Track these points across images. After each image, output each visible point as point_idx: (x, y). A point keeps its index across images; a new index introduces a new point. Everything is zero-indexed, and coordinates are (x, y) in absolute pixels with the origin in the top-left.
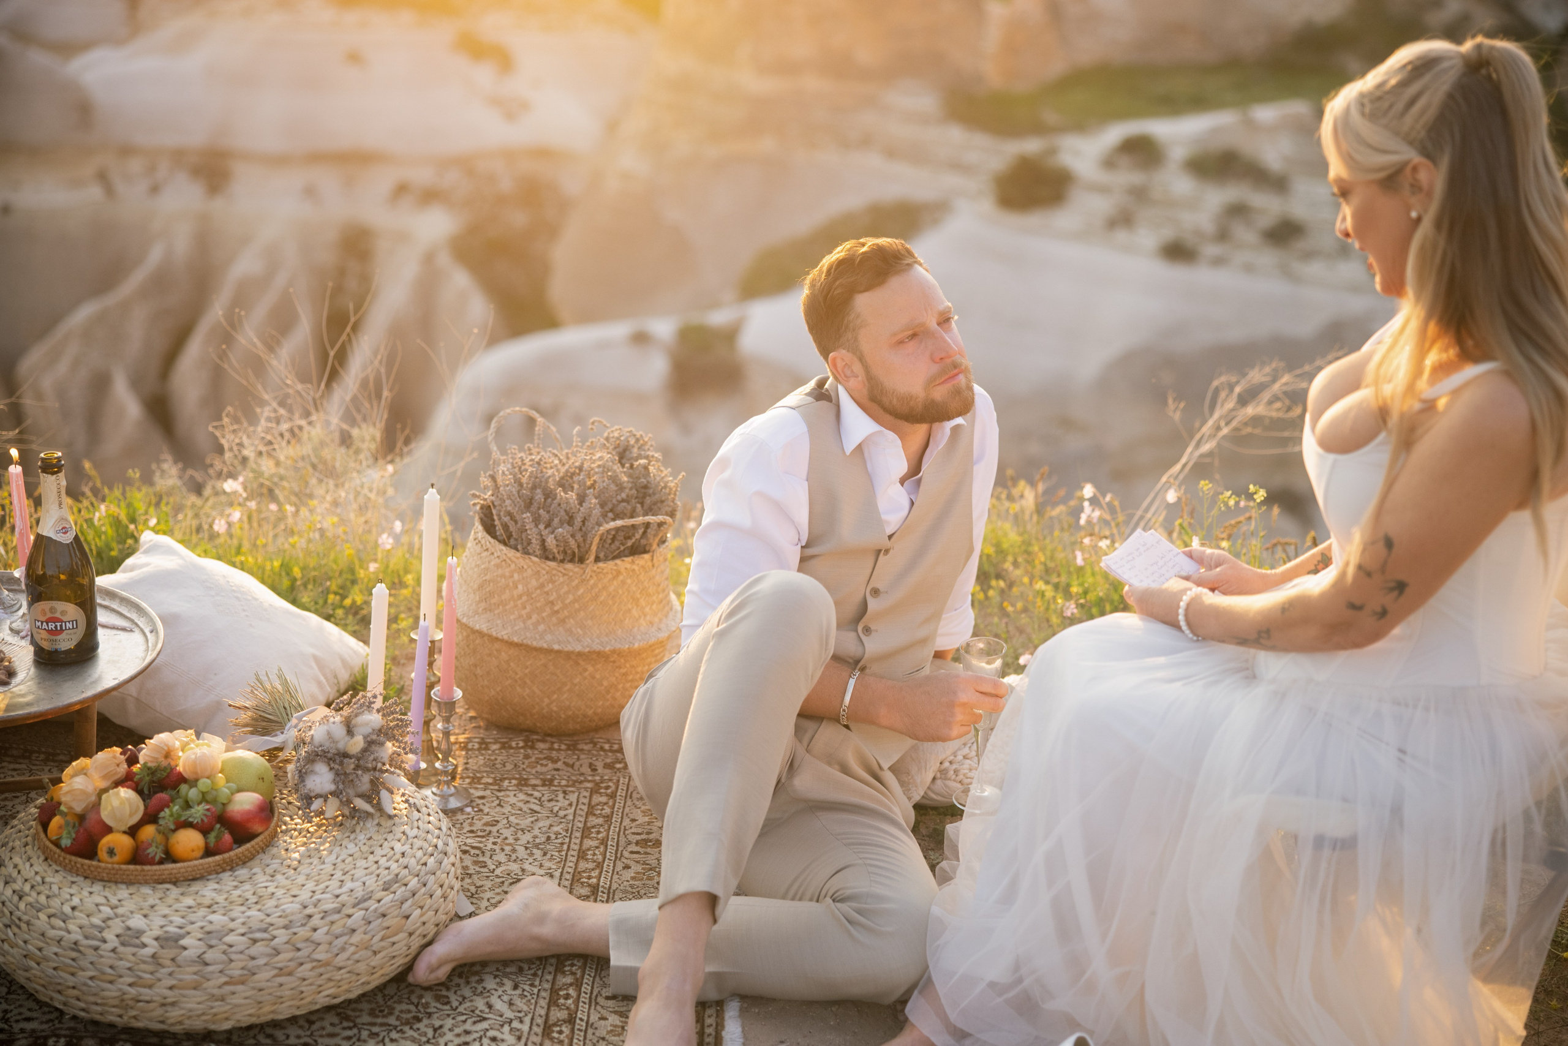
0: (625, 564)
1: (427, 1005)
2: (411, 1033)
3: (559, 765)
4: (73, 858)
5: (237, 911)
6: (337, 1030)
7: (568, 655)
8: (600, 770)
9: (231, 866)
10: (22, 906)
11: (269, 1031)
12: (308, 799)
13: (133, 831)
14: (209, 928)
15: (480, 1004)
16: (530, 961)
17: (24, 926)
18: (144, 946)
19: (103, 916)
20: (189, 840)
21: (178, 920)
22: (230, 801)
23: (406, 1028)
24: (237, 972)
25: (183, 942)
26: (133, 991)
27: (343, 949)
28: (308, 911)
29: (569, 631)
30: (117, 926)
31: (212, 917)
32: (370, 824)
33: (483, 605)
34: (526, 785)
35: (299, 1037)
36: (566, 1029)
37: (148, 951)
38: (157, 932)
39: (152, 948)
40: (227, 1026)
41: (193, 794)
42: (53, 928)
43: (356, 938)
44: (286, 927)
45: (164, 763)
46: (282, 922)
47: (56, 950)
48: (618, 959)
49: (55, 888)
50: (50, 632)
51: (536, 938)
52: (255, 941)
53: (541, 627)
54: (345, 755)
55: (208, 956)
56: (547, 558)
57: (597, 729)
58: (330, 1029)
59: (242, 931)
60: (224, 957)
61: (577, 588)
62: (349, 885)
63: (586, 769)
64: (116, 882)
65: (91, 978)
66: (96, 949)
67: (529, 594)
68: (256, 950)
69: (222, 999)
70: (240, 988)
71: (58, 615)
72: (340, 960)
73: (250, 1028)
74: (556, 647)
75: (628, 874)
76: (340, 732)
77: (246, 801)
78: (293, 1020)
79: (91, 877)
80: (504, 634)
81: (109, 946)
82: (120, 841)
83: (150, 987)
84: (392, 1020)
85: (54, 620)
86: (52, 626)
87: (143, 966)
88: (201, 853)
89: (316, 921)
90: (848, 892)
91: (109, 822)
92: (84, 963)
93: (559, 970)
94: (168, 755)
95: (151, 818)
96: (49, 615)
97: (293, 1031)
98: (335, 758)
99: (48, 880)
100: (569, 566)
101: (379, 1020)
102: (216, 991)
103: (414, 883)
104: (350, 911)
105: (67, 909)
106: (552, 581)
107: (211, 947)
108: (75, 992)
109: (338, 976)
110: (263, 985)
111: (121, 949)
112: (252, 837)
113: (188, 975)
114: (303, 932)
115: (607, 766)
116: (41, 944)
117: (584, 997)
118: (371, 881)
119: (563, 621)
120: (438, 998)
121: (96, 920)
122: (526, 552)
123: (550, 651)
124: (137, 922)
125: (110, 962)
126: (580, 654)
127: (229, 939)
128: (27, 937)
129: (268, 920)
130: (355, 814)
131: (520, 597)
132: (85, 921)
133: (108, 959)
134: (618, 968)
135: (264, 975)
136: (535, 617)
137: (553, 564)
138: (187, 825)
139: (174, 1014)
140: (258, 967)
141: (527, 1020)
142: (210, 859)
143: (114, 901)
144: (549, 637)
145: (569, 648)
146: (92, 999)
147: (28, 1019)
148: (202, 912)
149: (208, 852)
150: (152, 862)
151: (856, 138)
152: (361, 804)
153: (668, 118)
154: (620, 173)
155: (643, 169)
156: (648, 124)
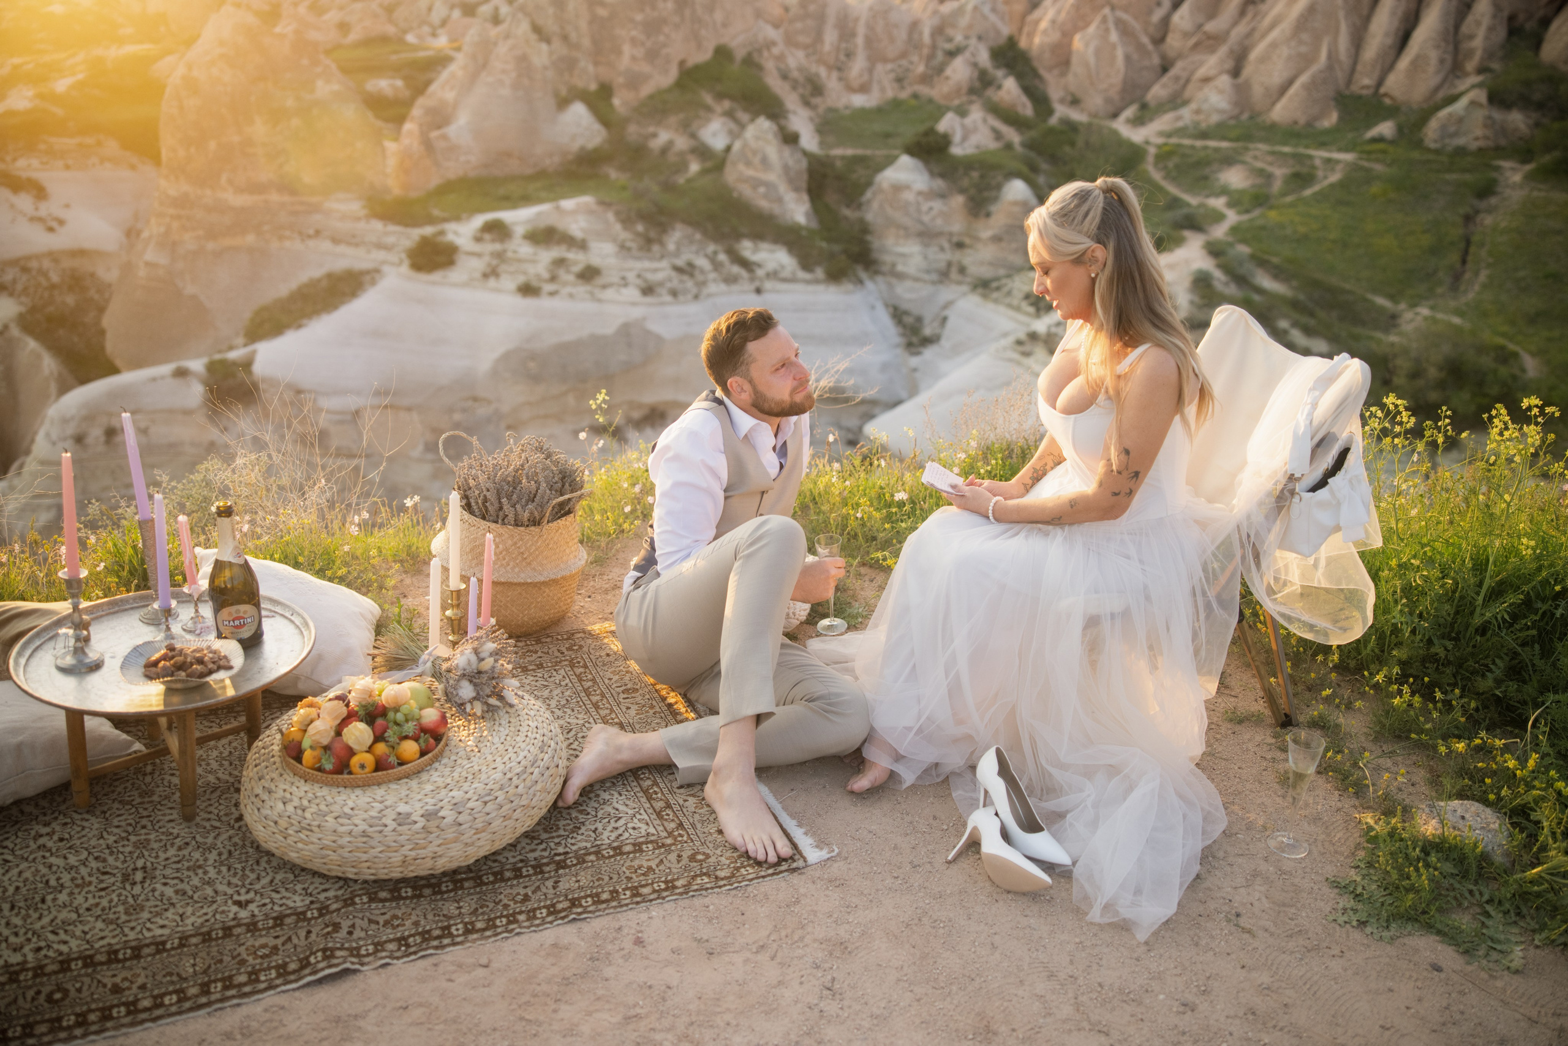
0: (561, 522)
1: (577, 818)
2: (579, 837)
3: (539, 654)
4: (335, 776)
5: (466, 787)
6: (533, 846)
7: (534, 585)
8: (566, 653)
9: (437, 758)
10: (308, 815)
11: (492, 858)
12: (461, 705)
13: (370, 750)
14: (454, 801)
15: (609, 809)
16: (615, 777)
17: (315, 829)
18: (416, 822)
19: (378, 809)
20: (410, 748)
21: (431, 801)
22: (421, 717)
23: (575, 835)
24: (481, 825)
25: (441, 814)
26: (413, 853)
27: (534, 795)
28: (509, 775)
29: (534, 569)
30: (390, 814)
31: (451, 794)
32: (501, 713)
33: (475, 561)
34: (527, 670)
35: (514, 857)
36: (668, 811)
37: (419, 825)
38: (421, 812)
39: (422, 822)
41: (400, 717)
42: (342, 825)
43: (539, 787)
44: (501, 789)
45: (370, 700)
46: (497, 786)
47: (349, 839)
48: (682, 762)
49: (329, 798)
50: (236, 627)
51: (620, 762)
52: (486, 803)
53: (517, 570)
54: (479, 672)
55: (461, 819)
56: (517, 525)
57: (549, 627)
58: (528, 848)
59: (476, 798)
60: (471, 818)
61: (537, 542)
62: (522, 754)
63: (557, 654)
64: (369, 786)
65: (381, 852)
66: (381, 832)
67: (507, 550)
68: (490, 807)
69: (473, 844)
70: (483, 834)
71: (241, 614)
72: (533, 803)
74: (529, 581)
75: (633, 712)
76: (474, 658)
77: (429, 715)
79: (355, 786)
81: (390, 828)
82: (369, 759)
83: (424, 848)
84: (561, 832)
85: (238, 618)
86: (237, 623)
87: (417, 836)
88: (418, 755)
89: (515, 781)
90: (816, 695)
91: (355, 747)
92: (373, 843)
93: (637, 778)
94: (371, 695)
95: (379, 738)
96: (235, 615)
97: (506, 854)
98: (473, 676)
99: (318, 794)
100: (532, 528)
101: (554, 834)
102: (469, 841)
103: (552, 743)
104: (531, 770)
105: (347, 810)
106: (522, 539)
107: (460, 813)
108: (368, 864)
109: (532, 812)
110: (496, 829)
111: (399, 828)
112: (441, 737)
113: (450, 835)
114: (512, 790)
115: (568, 649)
116: (334, 838)
117: (665, 791)
119: (530, 564)
120: (581, 812)
121: (374, 813)
122: (503, 524)
123: (523, 584)
124: (402, 808)
125: (394, 838)
126: (544, 583)
127: (470, 804)
128: (320, 836)
129: (488, 787)
130: (490, 710)
131: (501, 553)
132: (365, 816)
134: (684, 769)
135: (497, 824)
136: (512, 564)
137: (522, 529)
138: (406, 737)
139: (440, 862)
140: (492, 818)
141: (642, 811)
142: (426, 757)
143: (379, 798)
144: (522, 575)
145: (537, 580)
146: (382, 866)
147: (325, 890)
148: (443, 792)
149: (423, 753)
150: (393, 767)
151: (311, 232)
152: (493, 701)
153: (175, 225)
154: (147, 264)
155: (163, 260)
156: (162, 229)
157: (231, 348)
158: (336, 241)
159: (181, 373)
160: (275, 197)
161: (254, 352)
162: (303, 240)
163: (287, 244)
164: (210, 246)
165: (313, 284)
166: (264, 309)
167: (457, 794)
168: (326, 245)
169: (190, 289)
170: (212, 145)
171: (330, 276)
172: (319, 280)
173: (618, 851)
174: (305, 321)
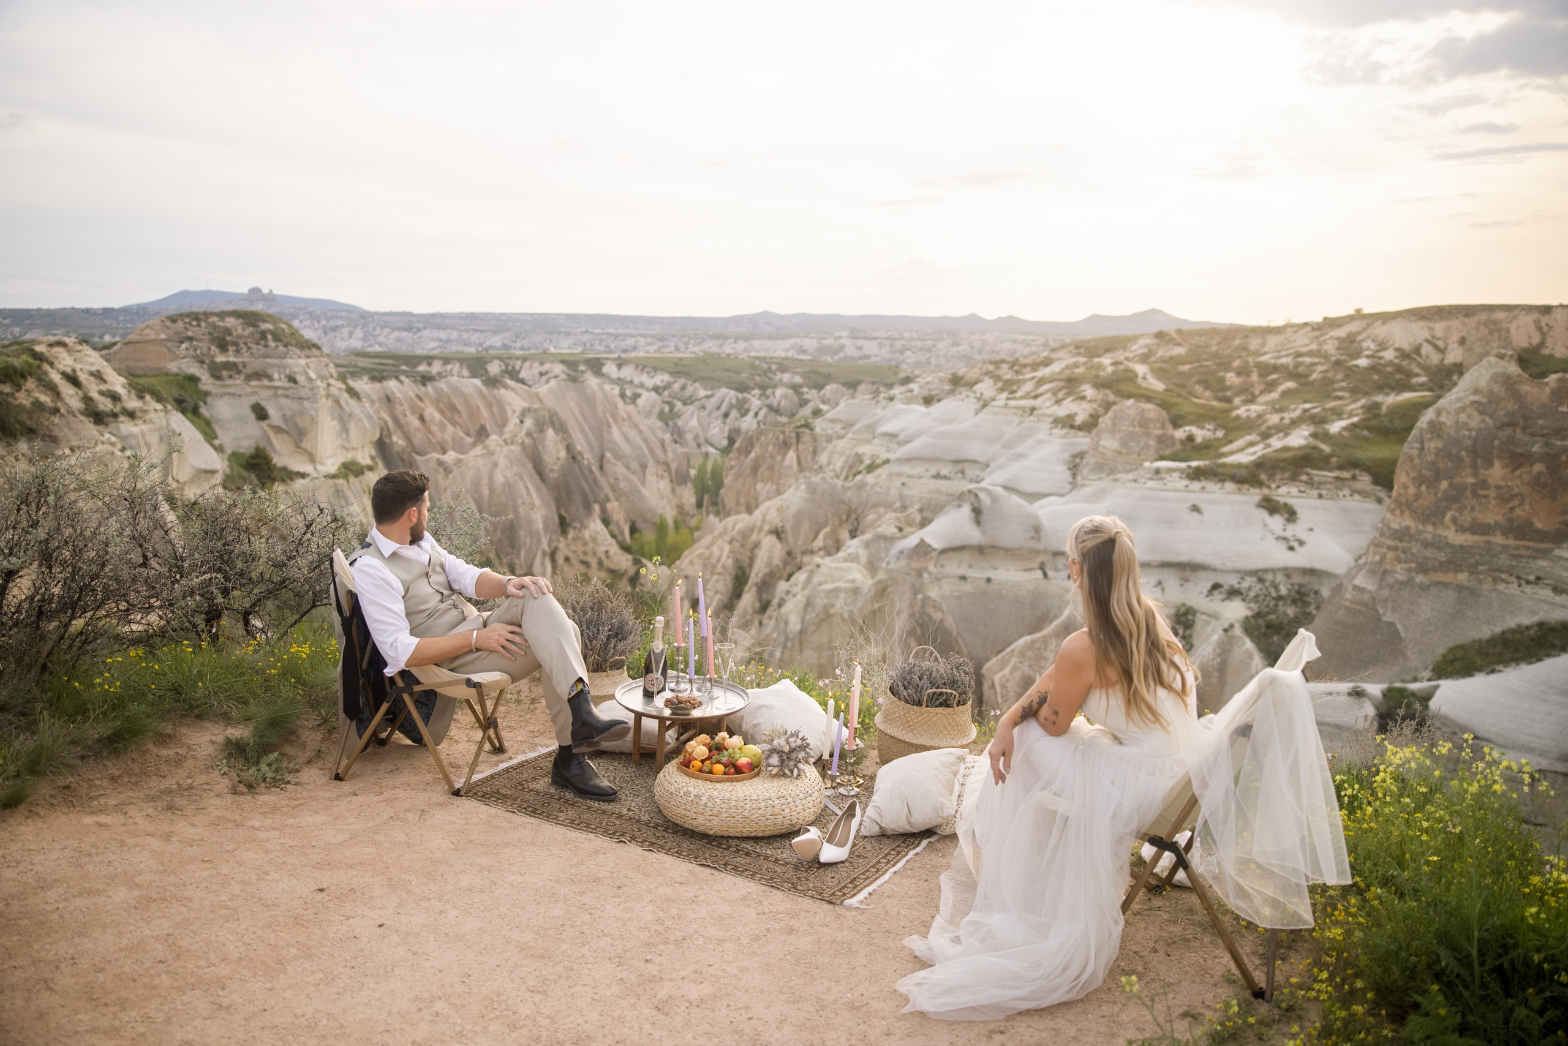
0: (939, 710)
4: (682, 767)
9: (732, 781)
12: (769, 765)
13: (703, 761)
14: (713, 797)
20: (719, 768)
22: (739, 759)
24: (716, 812)
25: (702, 798)
29: (914, 735)
30: (685, 790)
32: (788, 780)
38: (696, 794)
39: (692, 797)
40: (711, 832)
44: (736, 801)
45: (721, 743)
52: (724, 803)
53: (903, 732)
55: (708, 804)
56: (907, 703)
59: (722, 800)
60: (713, 806)
61: (918, 717)
64: (691, 776)
66: (677, 795)
67: (900, 717)
68: (724, 806)
73: (722, 837)
77: (743, 761)
78: (737, 838)
80: (889, 732)
81: (680, 795)
82: (698, 764)
88: (722, 773)
91: (697, 757)
94: (724, 739)
95: (709, 758)
98: (780, 752)
100: (916, 707)
106: (908, 712)
107: (710, 802)
109: (752, 825)
111: (683, 796)
112: (743, 773)
114: (742, 804)
118: (773, 795)
122: (899, 699)
124: (691, 789)
127: (716, 800)
130: (784, 775)
133: (680, 799)
135: (724, 815)
136: (901, 727)
137: (909, 705)
138: (719, 762)
139: (695, 823)
140: (723, 812)
142: (725, 777)
143: (688, 782)
144: (905, 736)
146: (673, 813)
150: (706, 773)
151: (1532, 578)
152: (787, 771)
153: (1390, 555)
154: (1355, 587)
155: (1371, 586)
156: (1377, 558)
157: (1415, 680)
158: (1557, 590)
159: (1358, 694)
160: (1498, 539)
161: (1437, 687)
162: (1520, 586)
163: (1502, 587)
164: (1420, 578)
165: (1520, 630)
166: (1461, 647)
167: (716, 793)
168: (1547, 593)
169: (1388, 617)
170: (1444, 484)
171: (1541, 625)
172: (1527, 628)
173: (777, 861)
174: (1501, 667)
